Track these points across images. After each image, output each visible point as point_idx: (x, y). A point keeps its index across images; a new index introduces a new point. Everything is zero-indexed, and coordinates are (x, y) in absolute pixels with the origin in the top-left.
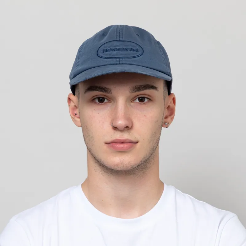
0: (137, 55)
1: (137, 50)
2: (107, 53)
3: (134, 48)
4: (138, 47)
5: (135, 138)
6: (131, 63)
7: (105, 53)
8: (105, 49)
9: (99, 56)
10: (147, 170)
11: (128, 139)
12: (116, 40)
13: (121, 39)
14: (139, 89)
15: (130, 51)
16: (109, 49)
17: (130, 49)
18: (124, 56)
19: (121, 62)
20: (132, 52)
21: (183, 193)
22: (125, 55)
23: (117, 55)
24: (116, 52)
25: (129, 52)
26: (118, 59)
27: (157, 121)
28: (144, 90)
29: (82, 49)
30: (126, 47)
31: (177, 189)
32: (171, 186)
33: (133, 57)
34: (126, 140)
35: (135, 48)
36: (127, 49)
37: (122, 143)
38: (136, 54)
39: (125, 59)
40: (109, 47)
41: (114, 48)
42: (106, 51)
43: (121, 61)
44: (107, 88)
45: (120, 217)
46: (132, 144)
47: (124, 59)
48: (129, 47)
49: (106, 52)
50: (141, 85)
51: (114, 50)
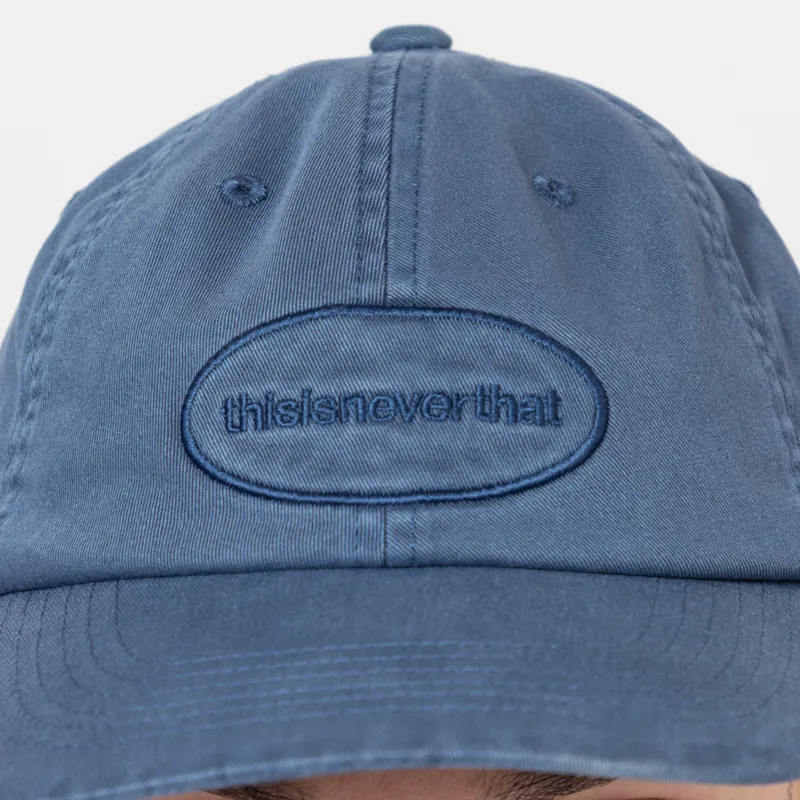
0: (552, 456)
1: (548, 410)
3: (520, 388)
4: (554, 376)
8: (255, 392)
9: (196, 463)
12: (349, 295)
13: (400, 289)
15: (482, 426)
16: (295, 394)
17: (490, 403)
18: (427, 480)
19: (398, 549)
20: (499, 429)
24: (352, 431)
25: (471, 432)
26: (369, 519)
29: (50, 318)
30: (443, 382)
35: (528, 389)
36: (453, 405)
38: (539, 447)
40: (294, 375)
41: (334, 389)
42: (268, 413)
43: (402, 533)
47: (425, 515)
48: (468, 382)
49: (265, 426)
51: (336, 411)
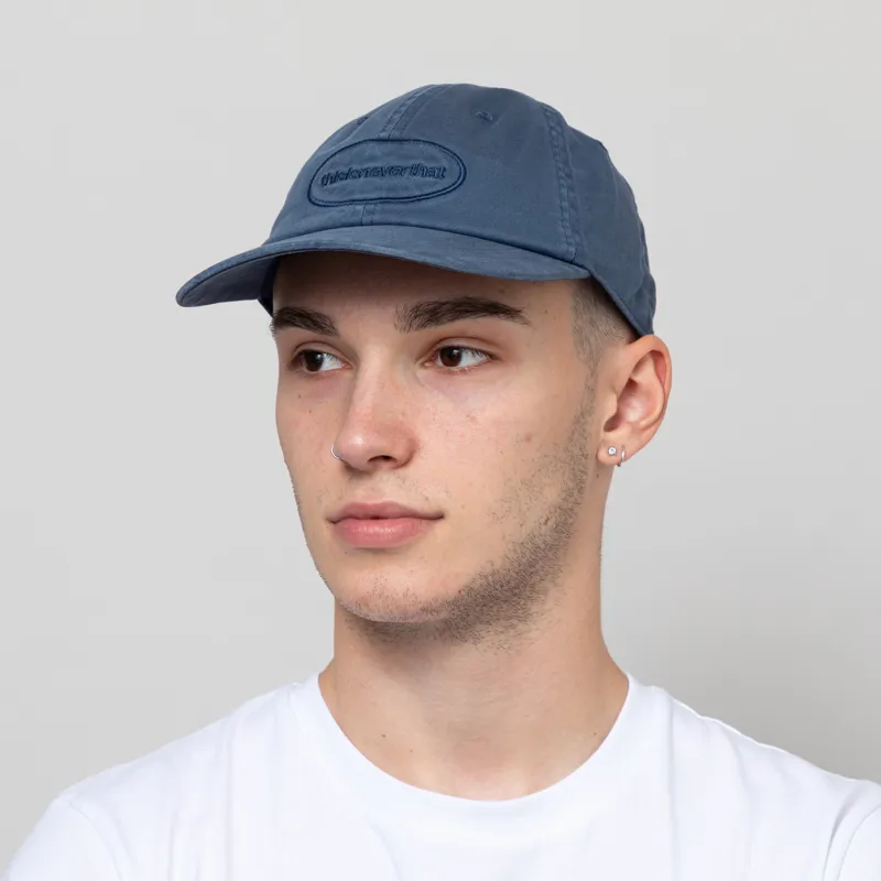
1: (440, 173)
2: (334, 185)
3: (429, 165)
4: (446, 162)
5: (427, 499)
6: (405, 220)
7: (329, 186)
8: (334, 172)
9: (312, 202)
10: (533, 627)
11: (394, 505)
12: (375, 136)
13: (396, 134)
14: (433, 315)
15: (412, 178)
16: (346, 170)
17: (415, 170)
18: (384, 195)
19: (367, 218)
20: (418, 178)
21: (703, 715)
22: (391, 189)
23: (362, 192)
24: (362, 180)
25: (407, 179)
26: (358, 208)
27: (528, 439)
28: (453, 320)
30: (401, 163)
31: (675, 701)
32: (653, 688)
33: (419, 199)
34: (385, 505)
35: (432, 165)
36: (403, 170)
37: (376, 518)
39: (387, 207)
40: (347, 165)
41: (360, 167)
42: (333, 179)
43: (369, 212)
44: (319, 315)
45: (455, 793)
46: (416, 521)
47: (379, 207)
48: (412, 163)
49: (334, 182)
50: (443, 300)
51: (359, 174)
